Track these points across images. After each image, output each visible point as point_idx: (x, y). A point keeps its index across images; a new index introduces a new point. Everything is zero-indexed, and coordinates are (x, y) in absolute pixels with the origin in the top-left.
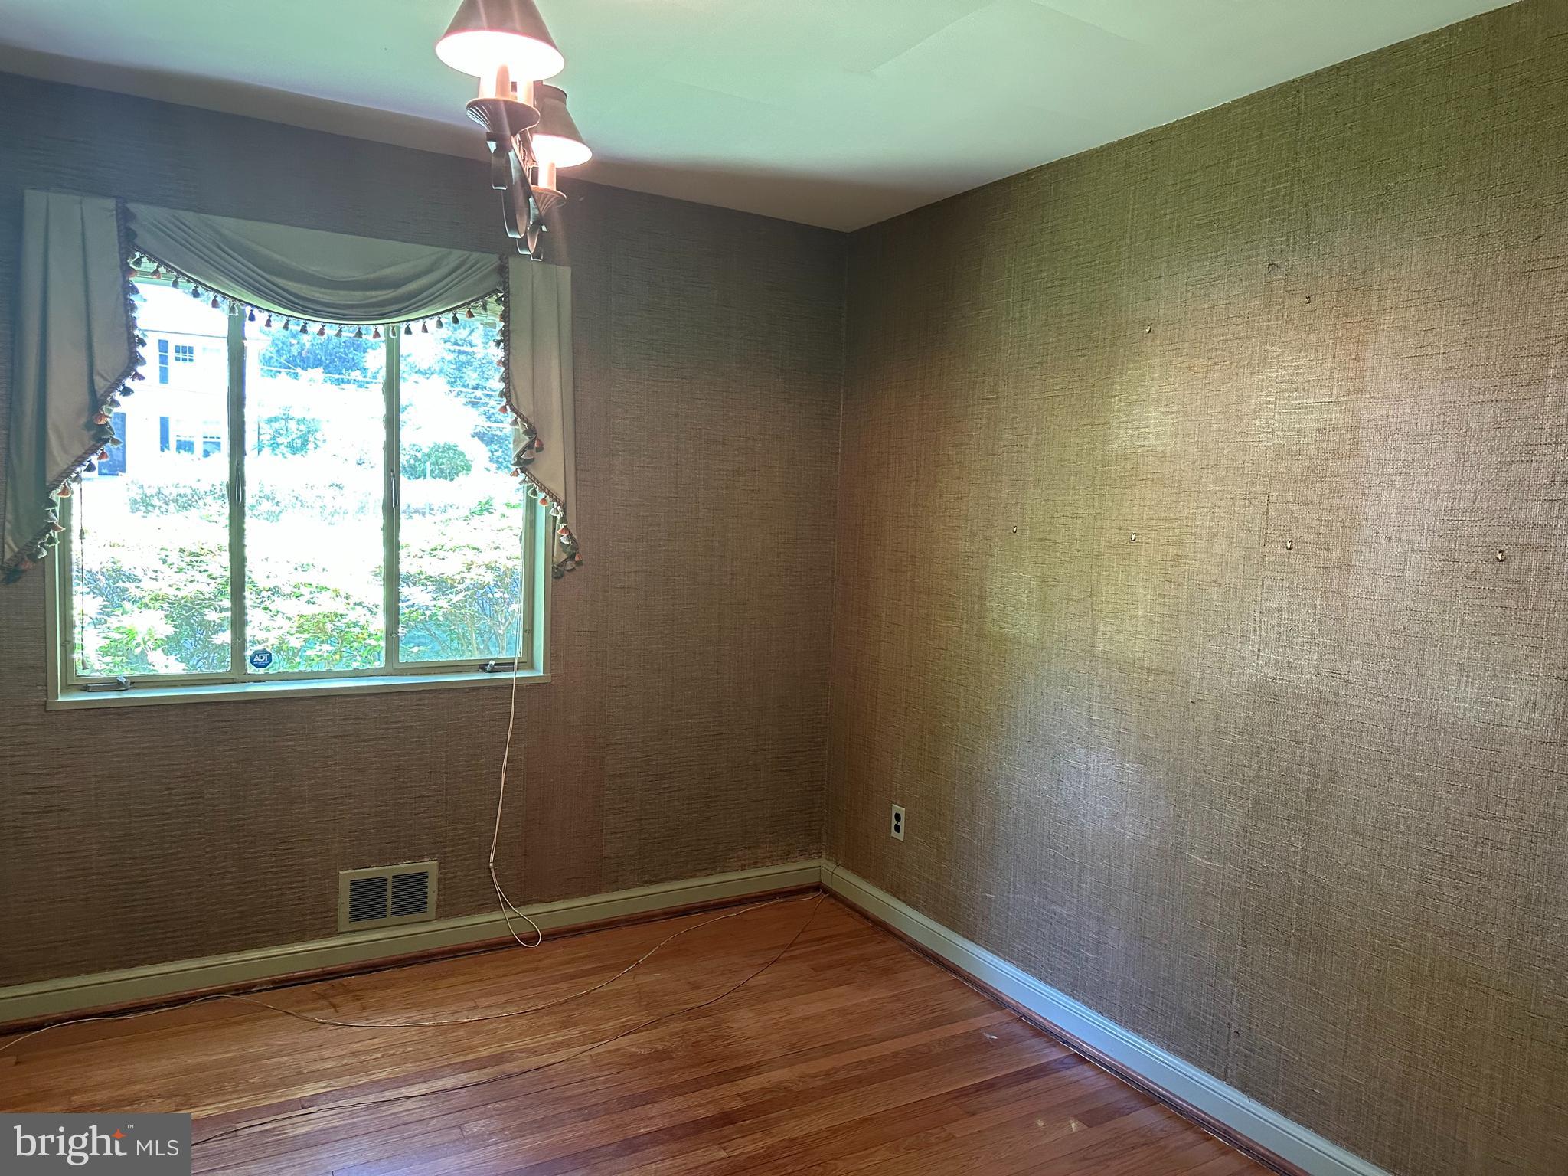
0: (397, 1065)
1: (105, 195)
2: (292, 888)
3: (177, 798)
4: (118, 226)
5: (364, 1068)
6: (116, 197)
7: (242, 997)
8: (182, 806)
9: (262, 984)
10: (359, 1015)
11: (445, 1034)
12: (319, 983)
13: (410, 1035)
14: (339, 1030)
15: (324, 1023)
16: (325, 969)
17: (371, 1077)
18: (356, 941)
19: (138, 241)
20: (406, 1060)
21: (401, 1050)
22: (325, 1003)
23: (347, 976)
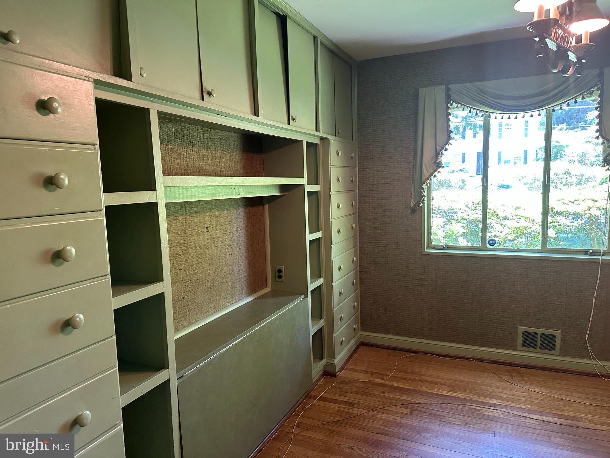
0: (530, 405)
1: (442, 84)
2: (500, 328)
3: (461, 288)
4: (446, 94)
5: (517, 401)
6: (445, 84)
7: (479, 363)
8: (462, 291)
9: (487, 360)
10: (521, 382)
11: (554, 401)
12: (508, 366)
13: (538, 396)
14: (511, 385)
15: (506, 381)
16: (511, 362)
17: (519, 406)
18: (524, 355)
19: (452, 98)
20: (535, 405)
21: (534, 400)
22: (509, 374)
23: (520, 367)
